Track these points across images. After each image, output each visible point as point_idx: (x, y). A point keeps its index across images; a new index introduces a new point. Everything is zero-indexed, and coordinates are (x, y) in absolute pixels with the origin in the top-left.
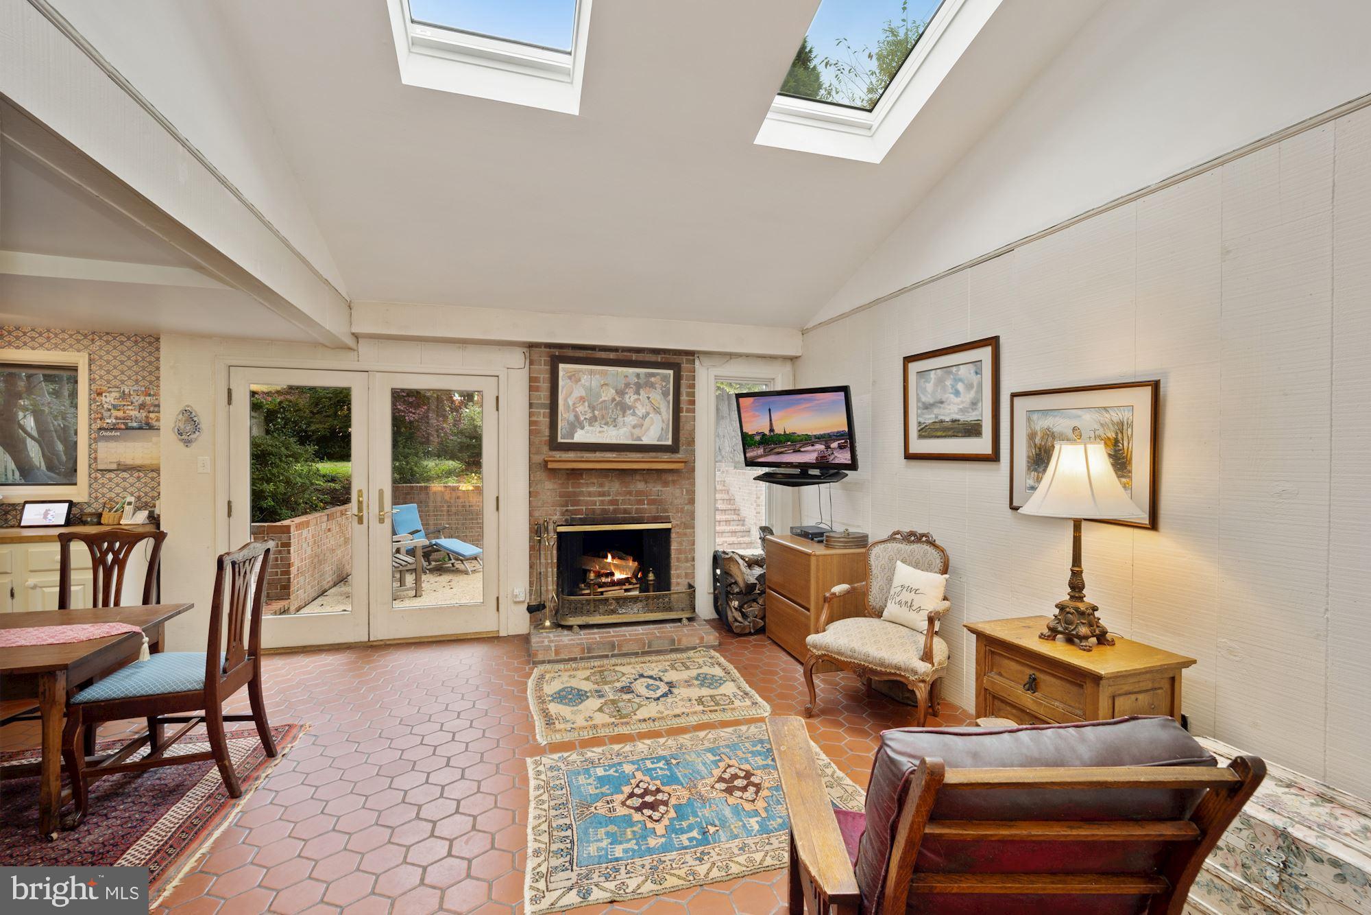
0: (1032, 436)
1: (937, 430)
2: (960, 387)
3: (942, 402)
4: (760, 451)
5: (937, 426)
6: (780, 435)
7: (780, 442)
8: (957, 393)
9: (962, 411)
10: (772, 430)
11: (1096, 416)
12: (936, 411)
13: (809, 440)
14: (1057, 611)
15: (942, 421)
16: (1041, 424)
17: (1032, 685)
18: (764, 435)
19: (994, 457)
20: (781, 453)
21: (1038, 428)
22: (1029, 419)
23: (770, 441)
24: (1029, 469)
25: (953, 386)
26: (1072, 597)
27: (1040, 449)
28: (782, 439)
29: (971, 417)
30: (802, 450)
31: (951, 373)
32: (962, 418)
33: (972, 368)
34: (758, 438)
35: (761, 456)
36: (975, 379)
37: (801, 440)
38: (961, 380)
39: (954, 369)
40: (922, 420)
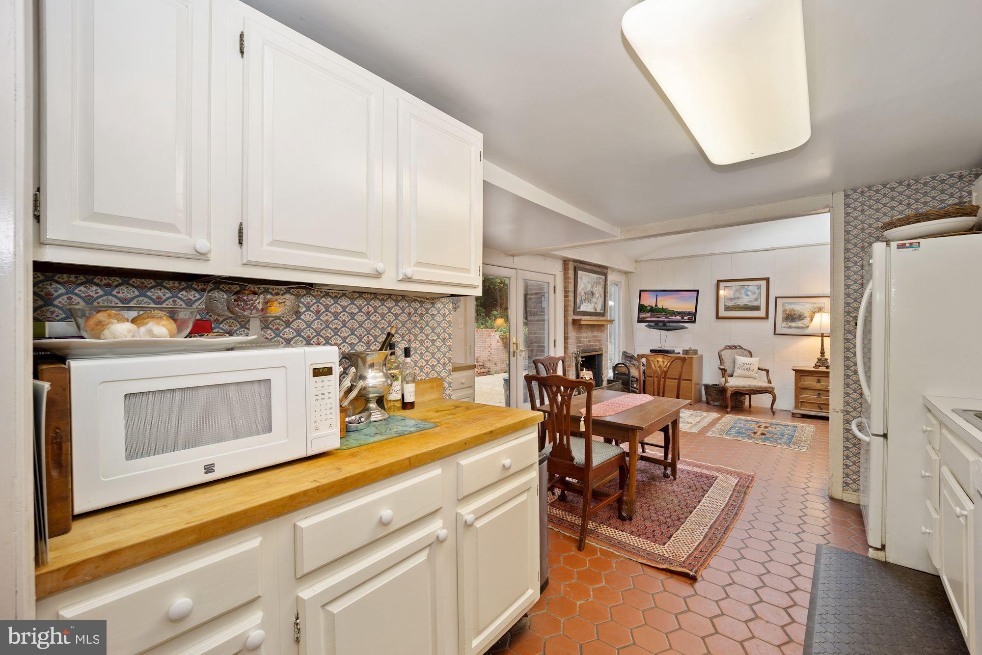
0: (785, 311)
1: (736, 308)
2: (749, 293)
3: (739, 298)
4: (649, 315)
5: (736, 306)
6: (660, 308)
7: (660, 312)
8: (748, 295)
9: (749, 301)
10: (656, 305)
11: (811, 305)
12: (735, 301)
13: (674, 313)
14: (817, 360)
15: (738, 305)
16: (788, 307)
17: (819, 381)
18: (652, 307)
19: (767, 317)
20: (659, 317)
21: (787, 308)
22: (783, 305)
23: (654, 310)
24: (783, 321)
25: (745, 293)
26: (821, 356)
27: (788, 315)
28: (661, 310)
29: (755, 304)
30: (670, 317)
31: (745, 288)
32: (750, 304)
33: (756, 287)
34: (649, 308)
35: (649, 317)
36: (757, 291)
37: (670, 313)
38: (749, 291)
39: (746, 287)
40: (727, 304)
